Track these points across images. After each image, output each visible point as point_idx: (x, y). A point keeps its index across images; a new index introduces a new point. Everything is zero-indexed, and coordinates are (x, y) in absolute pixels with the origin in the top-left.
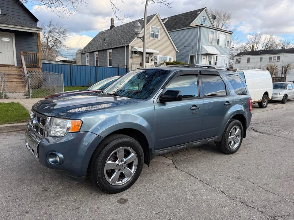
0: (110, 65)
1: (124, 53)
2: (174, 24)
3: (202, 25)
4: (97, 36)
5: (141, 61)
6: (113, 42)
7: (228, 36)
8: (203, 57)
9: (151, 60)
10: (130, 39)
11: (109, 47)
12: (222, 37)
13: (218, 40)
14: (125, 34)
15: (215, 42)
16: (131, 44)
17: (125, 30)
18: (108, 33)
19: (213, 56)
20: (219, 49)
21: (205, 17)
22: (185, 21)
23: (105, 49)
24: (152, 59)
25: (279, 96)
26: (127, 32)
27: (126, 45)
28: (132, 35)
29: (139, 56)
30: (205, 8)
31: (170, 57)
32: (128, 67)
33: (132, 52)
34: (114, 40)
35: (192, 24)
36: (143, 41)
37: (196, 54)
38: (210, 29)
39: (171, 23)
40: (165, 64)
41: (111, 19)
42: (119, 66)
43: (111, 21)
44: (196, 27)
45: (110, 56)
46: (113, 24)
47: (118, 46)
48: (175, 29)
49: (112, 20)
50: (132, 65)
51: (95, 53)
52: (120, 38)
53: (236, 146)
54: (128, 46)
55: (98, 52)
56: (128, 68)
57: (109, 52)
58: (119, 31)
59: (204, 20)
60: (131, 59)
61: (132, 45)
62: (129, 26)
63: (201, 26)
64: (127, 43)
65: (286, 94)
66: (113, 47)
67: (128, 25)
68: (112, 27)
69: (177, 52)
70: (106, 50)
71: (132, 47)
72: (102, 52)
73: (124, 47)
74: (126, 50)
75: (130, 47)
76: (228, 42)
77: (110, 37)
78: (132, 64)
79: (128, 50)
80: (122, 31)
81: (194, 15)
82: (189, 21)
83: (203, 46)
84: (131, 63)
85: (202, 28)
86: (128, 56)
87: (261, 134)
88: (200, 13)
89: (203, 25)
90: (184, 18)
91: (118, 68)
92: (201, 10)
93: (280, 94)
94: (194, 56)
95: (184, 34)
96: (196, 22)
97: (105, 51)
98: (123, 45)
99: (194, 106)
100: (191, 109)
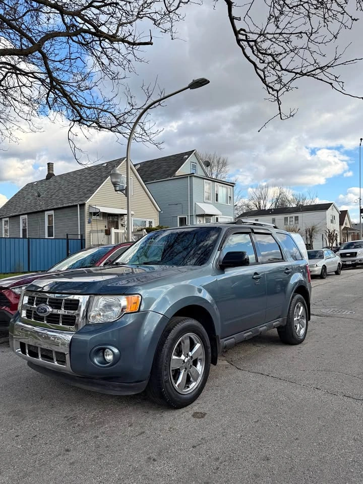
0: (50, 234)
1: (77, 215)
2: (150, 172)
3: (193, 173)
4: (22, 190)
5: (106, 227)
6: (54, 199)
7: (229, 190)
8: (198, 219)
9: (122, 225)
10: (85, 194)
11: (48, 206)
12: (222, 191)
13: (217, 195)
14: (76, 186)
15: (213, 197)
16: (88, 202)
17: (75, 181)
18: (44, 185)
19: (212, 218)
20: (219, 207)
21: (195, 163)
22: (168, 169)
23: (41, 210)
24: (122, 223)
25: (316, 269)
26: (78, 183)
27: (81, 203)
28: (89, 188)
29: (102, 219)
30: (194, 151)
31: (151, 220)
32: (84, 237)
33: (91, 213)
34: (56, 196)
35: (178, 173)
36: (127, 195)
37: (188, 216)
38: (205, 180)
39: (146, 171)
40: (145, 230)
41: (48, 164)
42: (70, 237)
43: (48, 166)
44: (184, 177)
45: (50, 222)
46: (51, 172)
47: (65, 205)
48: (153, 180)
49: (50, 166)
50: (91, 234)
51: (21, 217)
52: (68, 193)
53: (302, 332)
54: (83, 205)
55: (26, 216)
56: (85, 239)
57: (49, 216)
58: (62, 182)
59: (194, 167)
60: (90, 224)
61: (90, 203)
62: (80, 175)
63: (191, 175)
64: (81, 201)
65: (324, 265)
66: (55, 207)
67: (80, 173)
68: (50, 176)
69: (159, 212)
70: (43, 211)
71: (90, 206)
72: (35, 216)
73: (76, 206)
74: (80, 211)
75: (87, 207)
76: (230, 197)
77: (48, 192)
78: (90, 232)
79: (84, 211)
80: (69, 181)
81: (179, 159)
82: (172, 169)
83: (197, 203)
84: (89, 231)
85: (194, 178)
86: (84, 220)
87: (320, 317)
88: (188, 158)
89: (195, 175)
90: (165, 164)
91: (68, 240)
92: (189, 153)
93: (317, 265)
94: (185, 218)
95: (167, 187)
96: (184, 169)
97: (41, 213)
98: (75, 204)
99: (256, 274)
100: (253, 278)
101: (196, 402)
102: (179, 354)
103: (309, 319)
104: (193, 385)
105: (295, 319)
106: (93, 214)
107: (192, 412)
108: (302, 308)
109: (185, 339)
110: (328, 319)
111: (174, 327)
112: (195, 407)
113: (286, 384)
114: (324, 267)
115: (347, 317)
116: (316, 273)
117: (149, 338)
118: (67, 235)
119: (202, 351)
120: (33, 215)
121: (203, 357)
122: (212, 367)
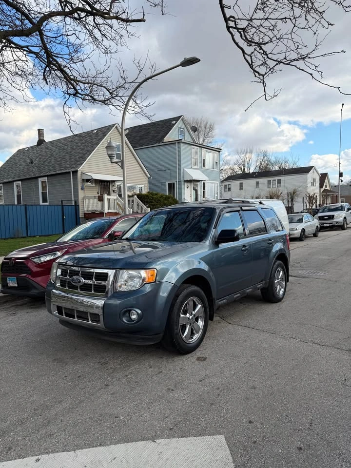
0: (45, 200)
1: (70, 182)
2: (138, 138)
3: (181, 140)
4: (13, 156)
5: (98, 193)
6: (46, 165)
7: (216, 155)
8: (186, 184)
9: (114, 191)
10: (77, 161)
11: (41, 173)
12: (209, 157)
13: (204, 160)
14: (67, 153)
15: (200, 163)
16: (80, 169)
17: (66, 147)
18: (35, 151)
19: (199, 183)
20: (206, 172)
21: (183, 129)
22: (156, 135)
23: (34, 176)
24: (114, 189)
25: (296, 232)
26: (69, 149)
27: (73, 170)
28: (81, 155)
29: (94, 185)
30: (181, 116)
31: (141, 186)
32: (78, 203)
33: (83, 180)
34: (49, 163)
35: (166, 139)
36: (122, 167)
37: (176, 181)
38: (192, 146)
39: (135, 137)
40: (136, 196)
41: (39, 130)
42: (64, 203)
43: (39, 133)
44: (173, 143)
45: (44, 188)
46: (42, 138)
47: (58, 172)
48: (142, 146)
49: (40, 132)
50: (85, 200)
51: (15, 183)
52: (60, 159)
53: (281, 292)
54: (75, 172)
55: (20, 182)
56: (78, 205)
57: (42, 182)
58: (54, 149)
59: (182, 132)
60: (83, 191)
61: (83, 170)
62: (71, 141)
63: (179, 141)
64: (74, 168)
65: (303, 229)
66: (48, 174)
67: (70, 140)
68: (41, 142)
69: (149, 178)
70: (37, 178)
71: (82, 173)
72: (28, 182)
73: (69, 172)
74: (73, 178)
75: (79, 173)
76: (216, 162)
77: (40, 158)
78: (84, 198)
79: (77, 178)
80: (60, 147)
81: (166, 125)
82: (161, 135)
83: (186, 169)
84: (82, 197)
85: (182, 145)
86: (77, 186)
87: (297, 278)
88: (176, 123)
89: (183, 141)
90: (152, 129)
91: (62, 206)
92: (177, 119)
93: (296, 229)
94: (174, 184)
95: (156, 153)
96: (172, 136)
97: (34, 180)
98: (67, 171)
99: (244, 246)
100: (242, 250)
101: (198, 349)
102: (185, 313)
103: (288, 281)
104: (196, 337)
105: (275, 282)
106: (85, 181)
107: (196, 357)
108: (281, 272)
109: (190, 301)
110: (304, 279)
111: (181, 293)
112: (198, 353)
113: (268, 335)
114: (303, 230)
115: (321, 278)
116: (296, 236)
117: (164, 300)
118: (62, 201)
119: (202, 310)
120: (28, 181)
121: (203, 315)
122: (210, 322)
